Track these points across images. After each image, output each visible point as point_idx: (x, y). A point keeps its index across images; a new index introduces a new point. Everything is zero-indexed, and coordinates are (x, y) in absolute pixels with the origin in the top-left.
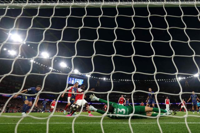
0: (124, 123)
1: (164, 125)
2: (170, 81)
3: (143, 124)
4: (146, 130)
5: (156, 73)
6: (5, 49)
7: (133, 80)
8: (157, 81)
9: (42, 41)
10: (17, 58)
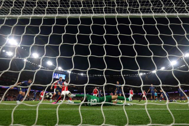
0: (97, 109)
1: (129, 111)
2: (134, 76)
3: (112, 110)
4: (115, 115)
5: (122, 69)
6: (4, 51)
7: (104, 75)
8: (123, 76)
9: (33, 44)
10: (13, 58)
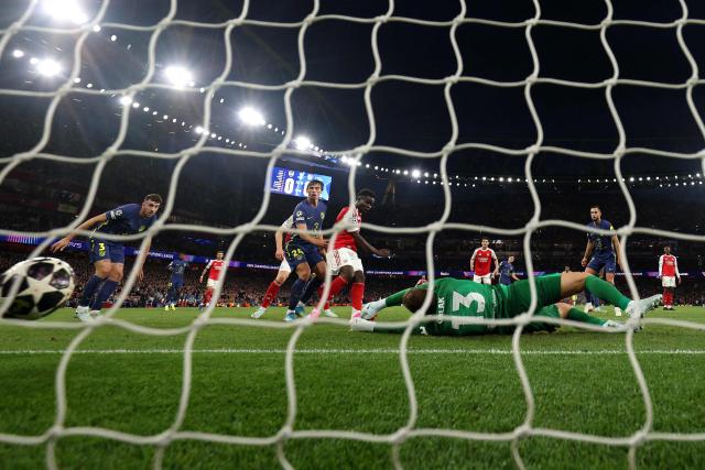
0: (493, 352)
1: (654, 359)
2: (680, 181)
3: (571, 356)
4: (583, 380)
5: (621, 149)
6: (18, 54)
7: (529, 180)
8: (627, 183)
9: (167, 21)
10: (67, 88)
